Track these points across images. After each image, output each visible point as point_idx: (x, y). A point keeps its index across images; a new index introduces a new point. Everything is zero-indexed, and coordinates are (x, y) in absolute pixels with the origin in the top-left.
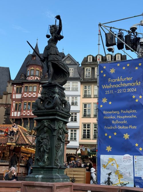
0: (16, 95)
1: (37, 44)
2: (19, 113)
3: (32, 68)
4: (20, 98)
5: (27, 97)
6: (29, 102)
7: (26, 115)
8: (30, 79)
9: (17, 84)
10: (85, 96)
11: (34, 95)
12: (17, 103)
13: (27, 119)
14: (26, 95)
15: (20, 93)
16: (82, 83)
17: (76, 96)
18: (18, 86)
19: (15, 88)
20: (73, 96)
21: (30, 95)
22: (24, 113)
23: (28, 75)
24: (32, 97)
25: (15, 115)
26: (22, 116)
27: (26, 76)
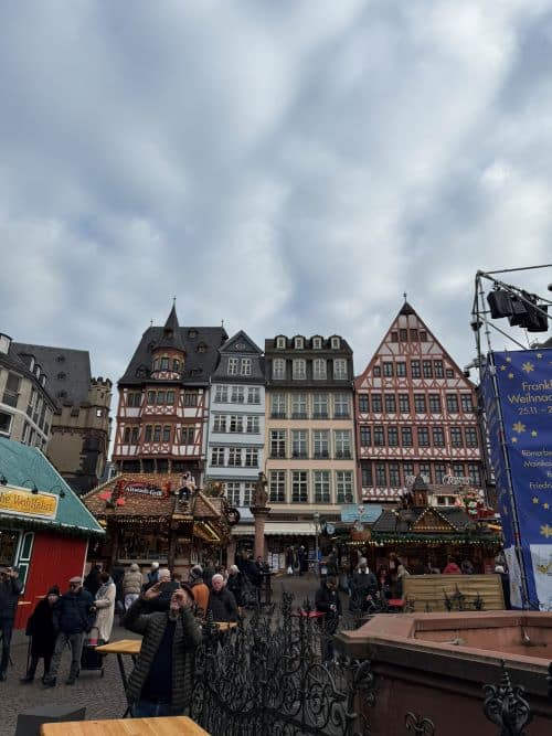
0: (127, 410)
1: (174, 308)
2: (133, 448)
3: (166, 355)
4: (136, 416)
5: (154, 415)
6: (158, 424)
7: (150, 454)
8: (160, 377)
9: (130, 386)
10: (275, 416)
11: (169, 410)
12: (129, 426)
13: (151, 461)
14: (150, 410)
15: (137, 405)
16: (268, 389)
17: (257, 415)
18: (131, 392)
19: (125, 395)
20: (250, 415)
21: (160, 410)
22: (146, 449)
23: (156, 368)
24: (164, 415)
25: (125, 453)
26: (141, 454)
27: (149, 372)
